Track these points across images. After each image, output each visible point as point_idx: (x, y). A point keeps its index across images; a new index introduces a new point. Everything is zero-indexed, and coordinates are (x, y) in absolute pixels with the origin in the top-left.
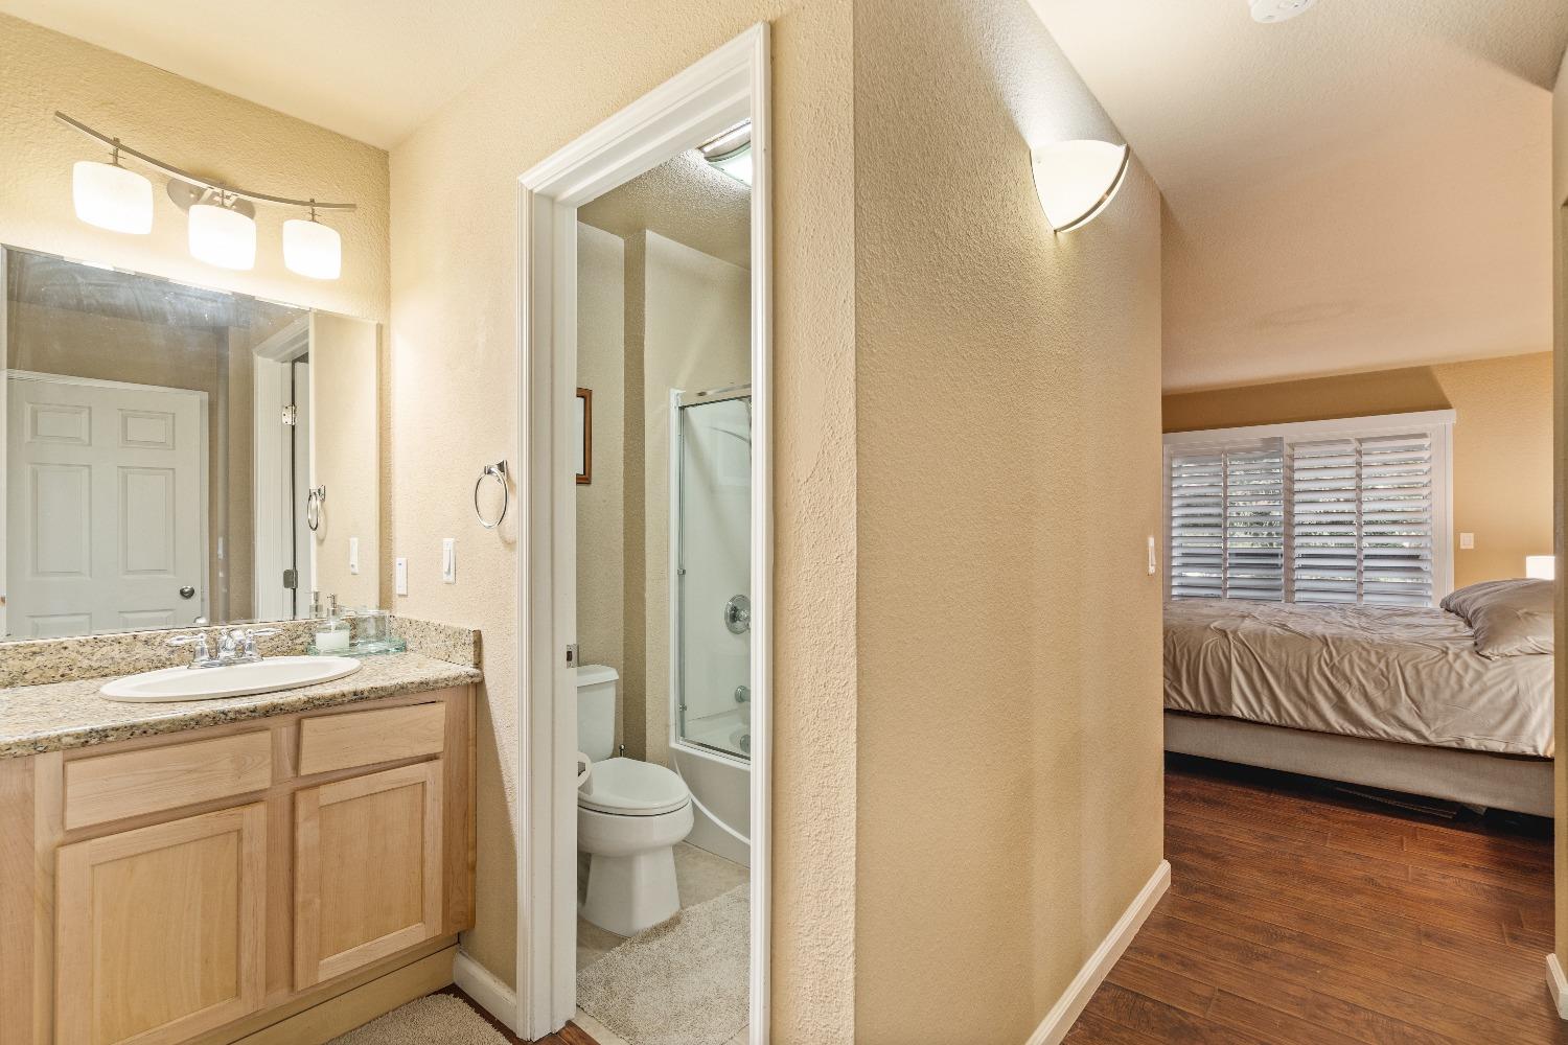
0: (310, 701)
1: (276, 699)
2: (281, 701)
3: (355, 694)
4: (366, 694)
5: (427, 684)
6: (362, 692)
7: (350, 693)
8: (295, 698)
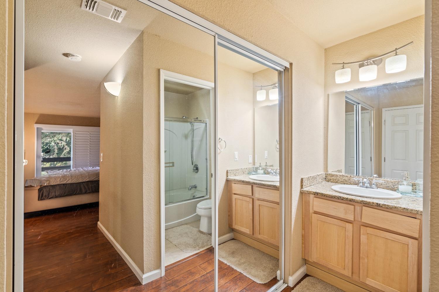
0: (362, 201)
1: (353, 197)
2: (354, 199)
3: (377, 204)
4: (381, 205)
5: (407, 209)
6: (380, 204)
7: (375, 203)
8: (358, 199)
